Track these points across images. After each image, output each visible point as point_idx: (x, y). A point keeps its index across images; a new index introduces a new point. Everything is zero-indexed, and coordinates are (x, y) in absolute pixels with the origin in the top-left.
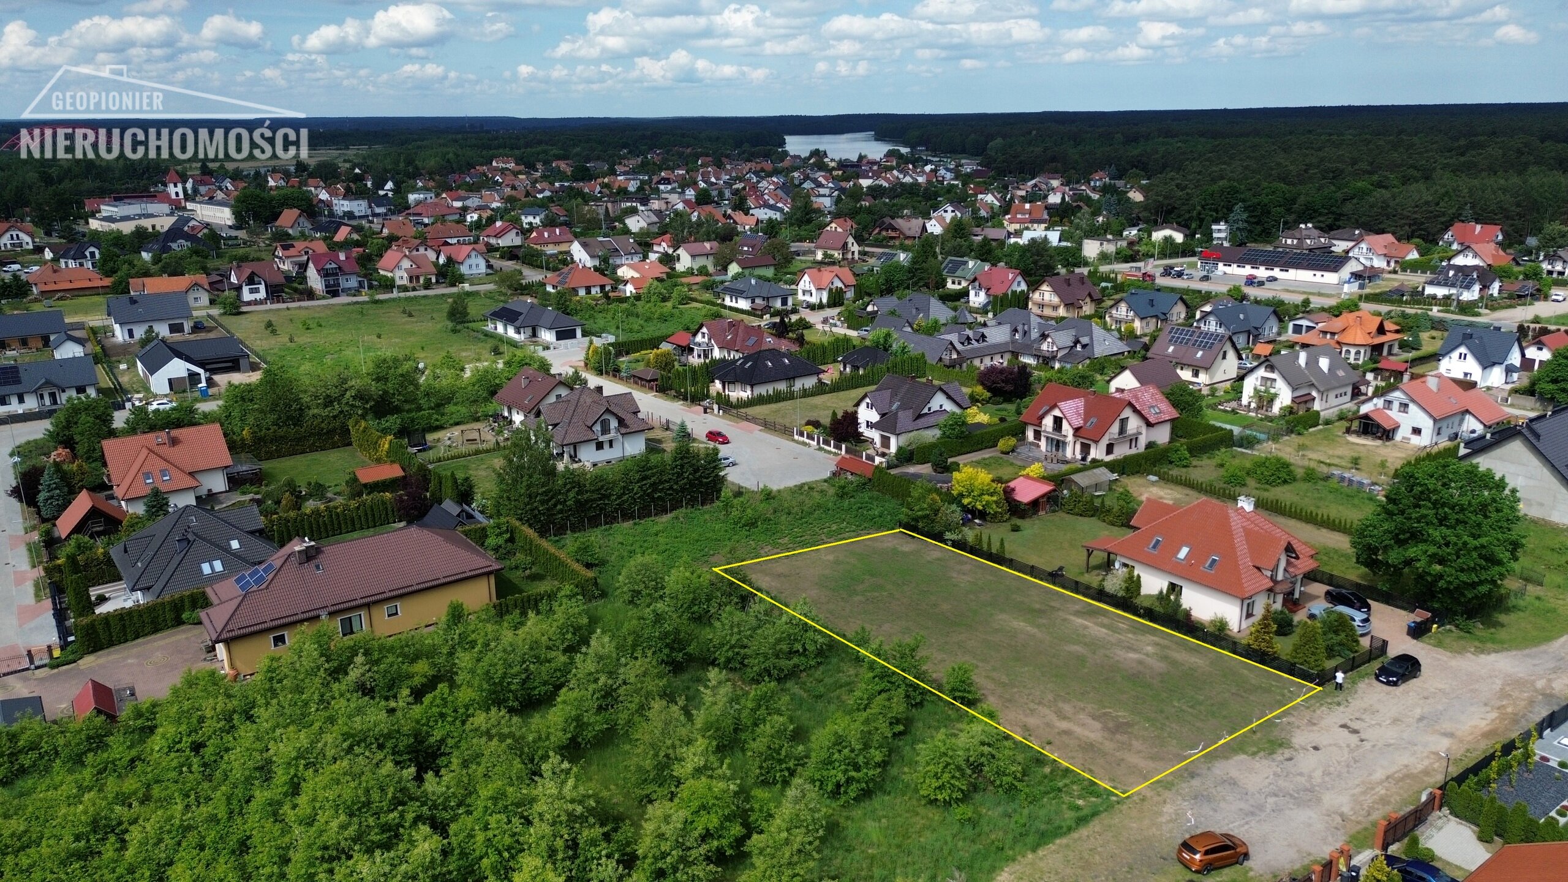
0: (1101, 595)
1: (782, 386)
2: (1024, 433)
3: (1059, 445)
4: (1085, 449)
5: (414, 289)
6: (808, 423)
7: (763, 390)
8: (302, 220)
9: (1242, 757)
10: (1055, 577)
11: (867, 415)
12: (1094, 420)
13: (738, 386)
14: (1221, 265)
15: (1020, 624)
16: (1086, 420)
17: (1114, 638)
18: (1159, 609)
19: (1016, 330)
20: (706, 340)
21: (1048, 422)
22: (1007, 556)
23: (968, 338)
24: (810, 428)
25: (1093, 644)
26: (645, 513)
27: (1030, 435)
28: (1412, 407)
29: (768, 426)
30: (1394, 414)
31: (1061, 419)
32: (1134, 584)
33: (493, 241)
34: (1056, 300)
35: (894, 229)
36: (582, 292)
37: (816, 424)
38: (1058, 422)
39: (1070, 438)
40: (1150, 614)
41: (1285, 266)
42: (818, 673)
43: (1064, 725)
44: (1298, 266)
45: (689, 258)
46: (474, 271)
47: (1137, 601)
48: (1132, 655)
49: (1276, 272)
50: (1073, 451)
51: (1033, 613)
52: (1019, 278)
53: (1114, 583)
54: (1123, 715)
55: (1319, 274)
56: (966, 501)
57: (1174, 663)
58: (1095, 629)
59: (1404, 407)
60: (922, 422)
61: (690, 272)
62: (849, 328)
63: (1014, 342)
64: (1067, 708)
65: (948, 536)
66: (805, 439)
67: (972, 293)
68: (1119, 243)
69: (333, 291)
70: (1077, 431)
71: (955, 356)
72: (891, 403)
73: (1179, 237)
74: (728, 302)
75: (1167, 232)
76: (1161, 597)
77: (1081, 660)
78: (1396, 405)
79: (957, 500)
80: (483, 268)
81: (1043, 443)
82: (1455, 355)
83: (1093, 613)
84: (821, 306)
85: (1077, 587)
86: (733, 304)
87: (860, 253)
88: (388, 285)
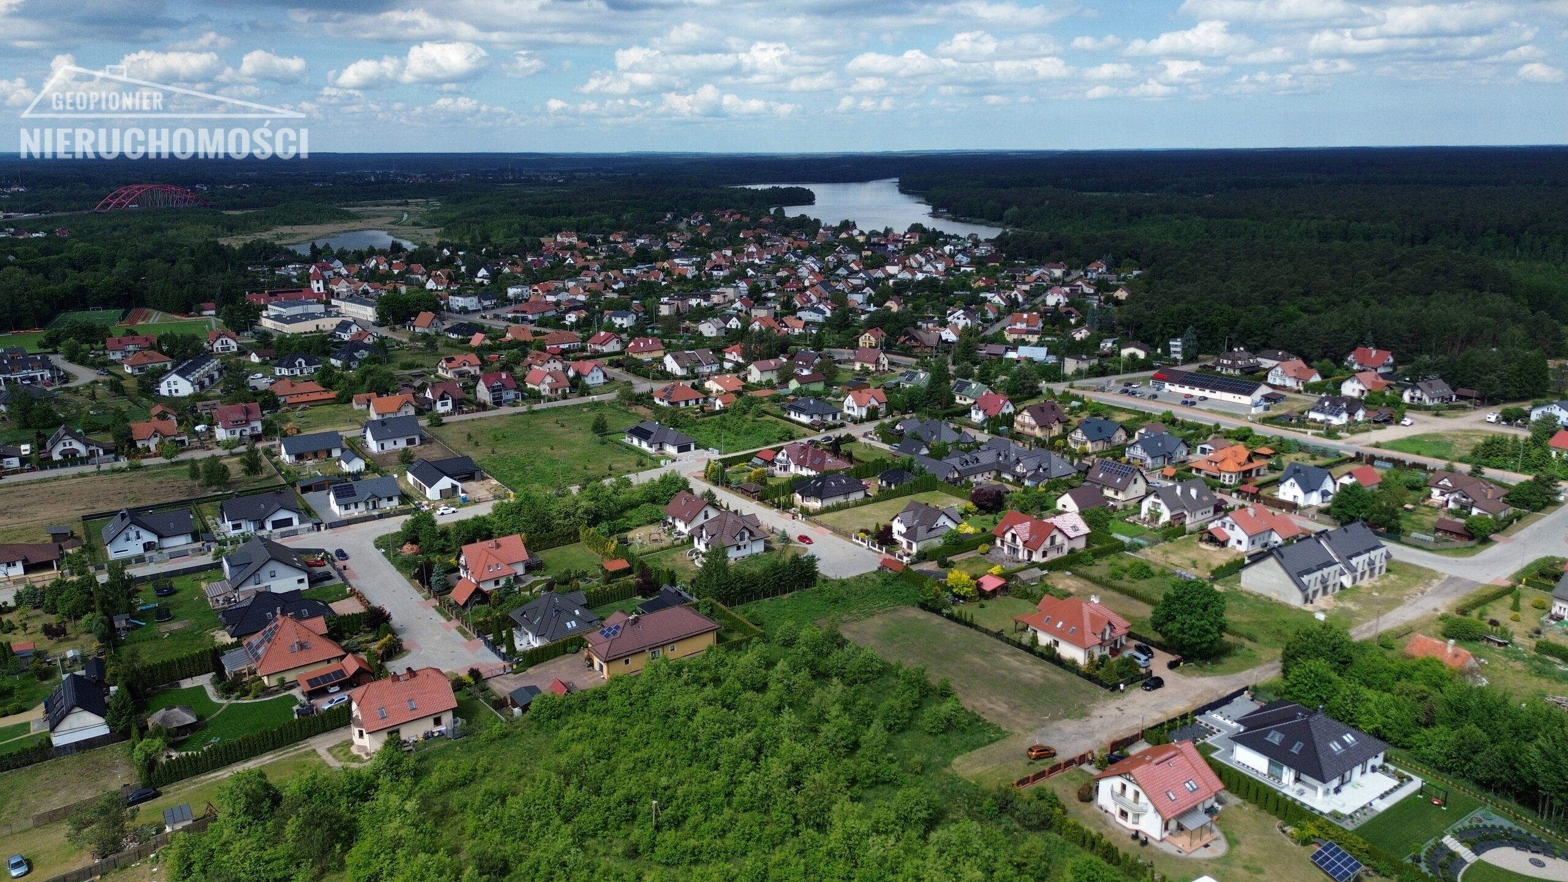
0: (1019, 645)
1: (841, 499)
2: (995, 543)
3: (1015, 550)
4: (1030, 554)
5: (556, 400)
6: (862, 531)
7: (830, 502)
8: (436, 321)
9: (1067, 720)
10: (999, 635)
11: (898, 527)
12: (1035, 536)
13: (812, 498)
14: (1167, 384)
15: (977, 660)
16: (1030, 537)
17: (1022, 667)
18: (1046, 653)
19: (999, 455)
20: (785, 458)
21: (1008, 536)
22: (975, 622)
23: (967, 462)
24: (863, 534)
25: (1011, 670)
26: (775, 593)
27: (998, 542)
28: (1236, 527)
29: (836, 531)
30: (1227, 530)
31: (1016, 535)
32: (1035, 639)
33: (598, 348)
34: (1033, 422)
35: (916, 340)
36: (682, 405)
37: (867, 532)
38: (1014, 536)
39: (1021, 547)
40: (1042, 656)
41: (1214, 388)
42: (878, 682)
43: (991, 706)
44: (1222, 389)
45: (759, 373)
46: (595, 382)
47: (1037, 649)
48: (1029, 676)
49: (1207, 393)
50: (1022, 555)
51: (985, 654)
52: (1008, 403)
53: (1026, 639)
54: (1019, 702)
55: (1237, 396)
56: (955, 590)
57: (1048, 679)
58: (1013, 662)
59: (1232, 527)
60: (933, 533)
61: (760, 385)
62: (883, 442)
63: (998, 462)
64: (993, 699)
65: (944, 611)
66: (859, 542)
67: (973, 412)
68: (1092, 362)
69: (498, 403)
70: (1025, 543)
71: (956, 475)
72: (914, 520)
73: (1141, 354)
74: (792, 416)
75: (1132, 350)
76: (1048, 647)
77: (1004, 677)
78: (1228, 525)
79: (950, 589)
80: (601, 380)
81: (1006, 548)
82: (1288, 483)
83: (1014, 654)
84: (861, 421)
85: (1008, 641)
86: (797, 418)
87: (889, 363)
88: (537, 396)
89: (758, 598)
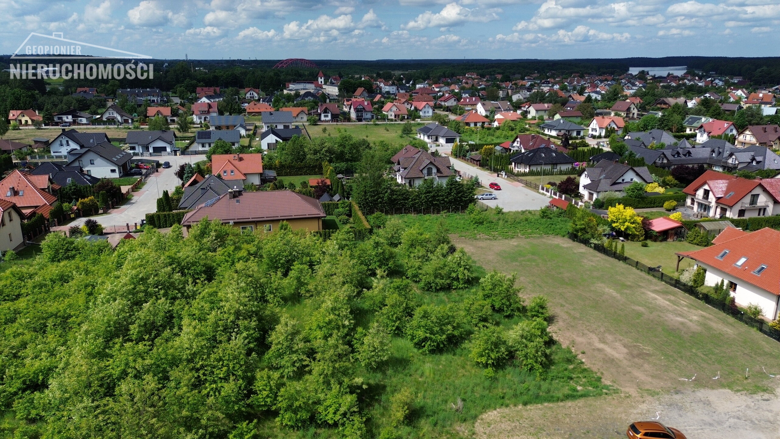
0: (677, 284)
1: (548, 168)
2: (685, 201)
3: (706, 208)
4: (724, 210)
6: (549, 183)
7: (534, 168)
8: (364, 92)
10: (651, 271)
11: (584, 180)
12: (732, 193)
13: (523, 166)
15: (611, 291)
16: (726, 193)
17: (671, 307)
18: (714, 296)
19: (713, 151)
20: (519, 145)
21: (700, 193)
22: (626, 255)
23: (678, 153)
24: (549, 186)
25: (653, 308)
26: (427, 211)
27: (689, 202)
29: (528, 185)
31: (709, 191)
32: (700, 278)
33: (443, 103)
34: (753, 140)
36: (472, 125)
37: (552, 184)
38: (706, 193)
39: (713, 204)
40: (706, 298)
42: (461, 292)
43: (601, 346)
45: (535, 111)
46: (427, 115)
47: (699, 289)
48: (680, 319)
50: (714, 212)
51: (621, 286)
52: (732, 127)
53: (686, 278)
54: (648, 349)
56: (614, 225)
57: (709, 329)
58: (661, 301)
60: (614, 187)
61: (533, 119)
63: (711, 158)
64: (609, 338)
65: (593, 241)
66: (545, 192)
67: (699, 135)
70: (718, 199)
71: (665, 161)
72: (600, 175)
74: (546, 132)
76: (718, 288)
77: (639, 315)
79: (610, 224)
80: (431, 113)
81: (696, 206)
83: (664, 293)
84: (600, 137)
85: (662, 277)
86: (549, 133)
87: (638, 115)
88: (384, 118)
89: (407, 211)
